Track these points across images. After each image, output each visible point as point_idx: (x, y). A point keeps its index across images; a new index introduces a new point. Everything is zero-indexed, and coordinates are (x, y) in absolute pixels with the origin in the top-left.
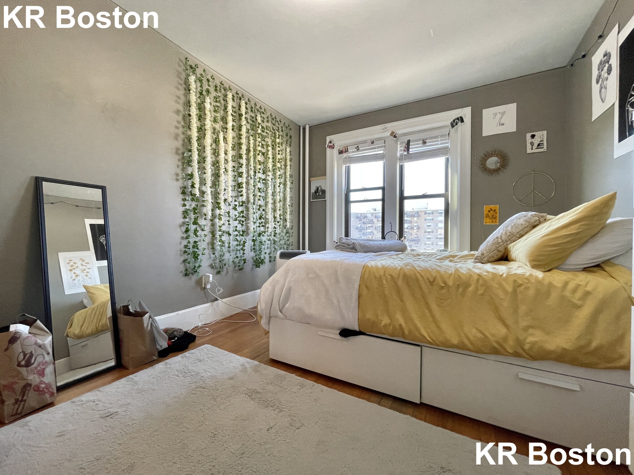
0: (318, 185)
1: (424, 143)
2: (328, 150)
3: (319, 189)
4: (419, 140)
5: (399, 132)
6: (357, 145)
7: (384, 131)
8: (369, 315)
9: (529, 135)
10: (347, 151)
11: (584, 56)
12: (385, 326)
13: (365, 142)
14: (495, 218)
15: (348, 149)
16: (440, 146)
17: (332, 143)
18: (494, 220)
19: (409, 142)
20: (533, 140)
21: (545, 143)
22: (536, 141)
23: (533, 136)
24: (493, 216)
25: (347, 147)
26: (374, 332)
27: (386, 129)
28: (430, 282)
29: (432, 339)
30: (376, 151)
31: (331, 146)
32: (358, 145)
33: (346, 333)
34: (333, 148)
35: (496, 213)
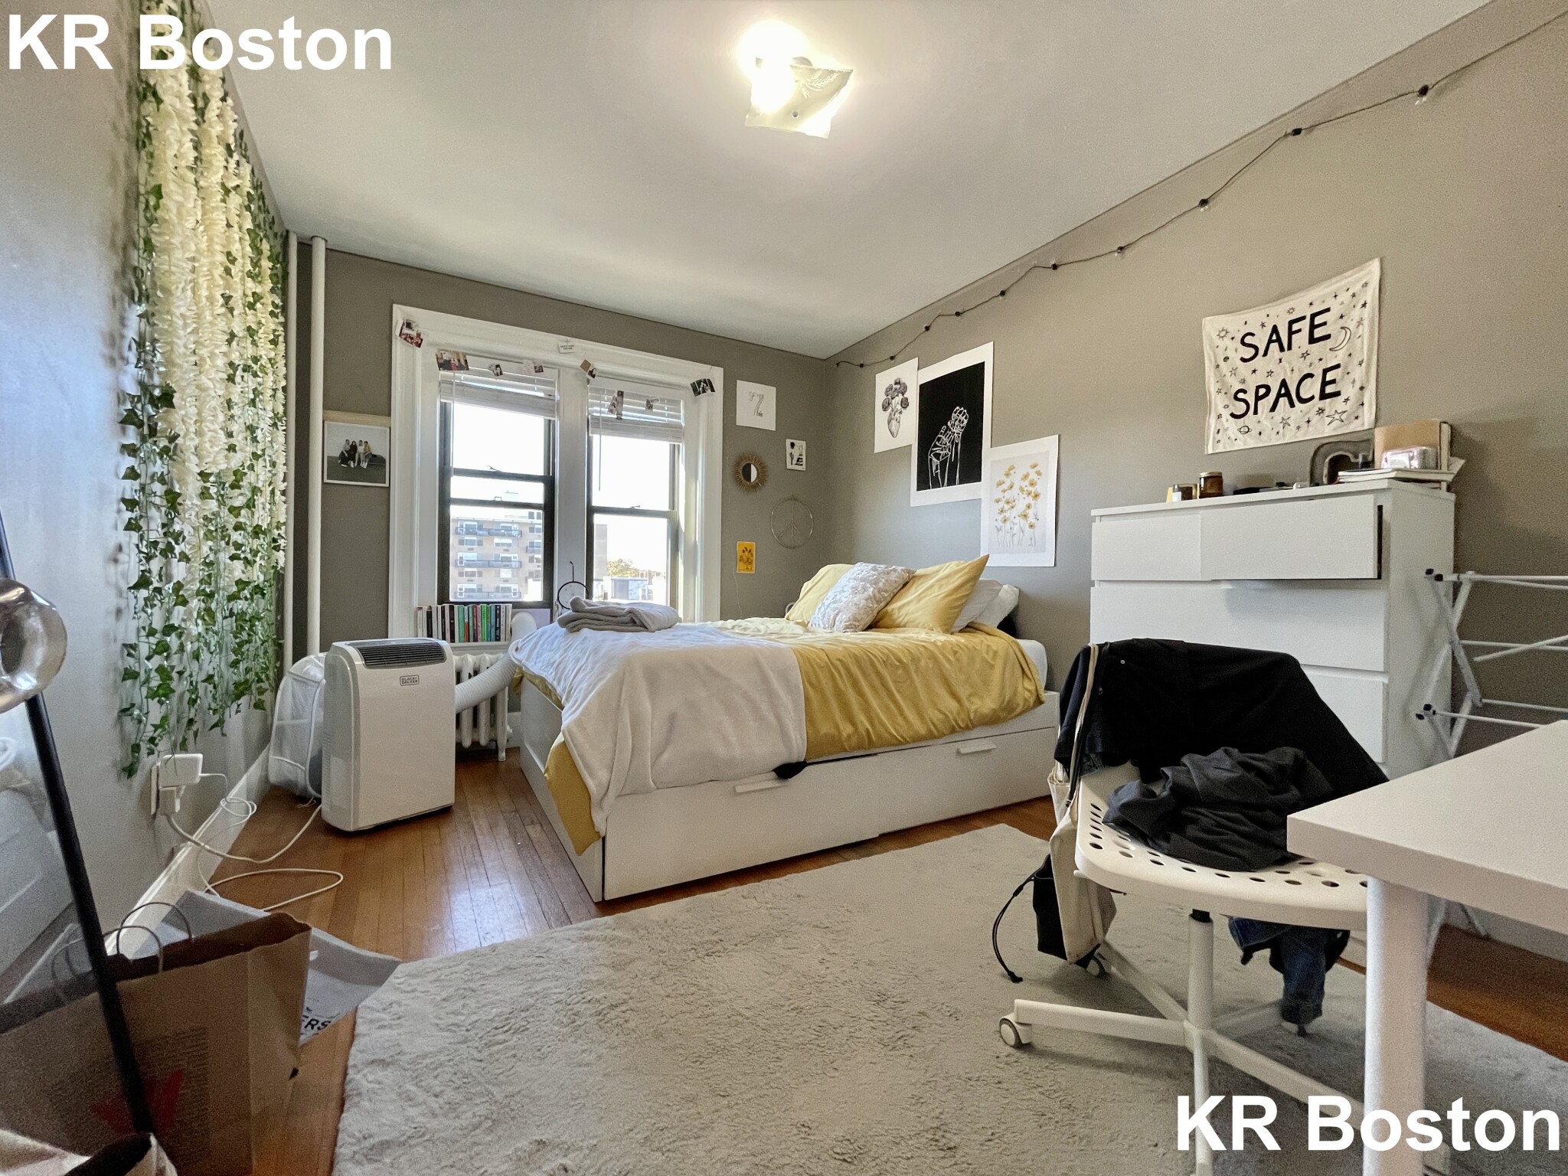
0: (355, 438)
1: (650, 407)
2: (399, 348)
3: (361, 449)
4: (639, 397)
5: (599, 366)
6: (497, 362)
7: (565, 351)
8: (825, 729)
9: (788, 442)
10: (463, 367)
11: (862, 366)
12: (849, 736)
13: (517, 360)
14: (751, 563)
15: (466, 361)
16: (666, 419)
17: (416, 329)
18: (749, 567)
19: (621, 394)
20: (793, 451)
21: (804, 458)
22: (796, 452)
23: (793, 445)
24: (748, 559)
25: (465, 356)
26: (830, 754)
27: (571, 351)
28: (884, 662)
29: (902, 737)
30: (533, 389)
31: (412, 338)
32: (501, 363)
33: (787, 771)
34: (419, 345)
35: (752, 555)
